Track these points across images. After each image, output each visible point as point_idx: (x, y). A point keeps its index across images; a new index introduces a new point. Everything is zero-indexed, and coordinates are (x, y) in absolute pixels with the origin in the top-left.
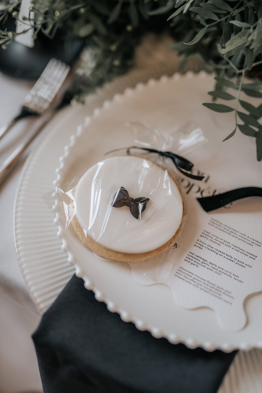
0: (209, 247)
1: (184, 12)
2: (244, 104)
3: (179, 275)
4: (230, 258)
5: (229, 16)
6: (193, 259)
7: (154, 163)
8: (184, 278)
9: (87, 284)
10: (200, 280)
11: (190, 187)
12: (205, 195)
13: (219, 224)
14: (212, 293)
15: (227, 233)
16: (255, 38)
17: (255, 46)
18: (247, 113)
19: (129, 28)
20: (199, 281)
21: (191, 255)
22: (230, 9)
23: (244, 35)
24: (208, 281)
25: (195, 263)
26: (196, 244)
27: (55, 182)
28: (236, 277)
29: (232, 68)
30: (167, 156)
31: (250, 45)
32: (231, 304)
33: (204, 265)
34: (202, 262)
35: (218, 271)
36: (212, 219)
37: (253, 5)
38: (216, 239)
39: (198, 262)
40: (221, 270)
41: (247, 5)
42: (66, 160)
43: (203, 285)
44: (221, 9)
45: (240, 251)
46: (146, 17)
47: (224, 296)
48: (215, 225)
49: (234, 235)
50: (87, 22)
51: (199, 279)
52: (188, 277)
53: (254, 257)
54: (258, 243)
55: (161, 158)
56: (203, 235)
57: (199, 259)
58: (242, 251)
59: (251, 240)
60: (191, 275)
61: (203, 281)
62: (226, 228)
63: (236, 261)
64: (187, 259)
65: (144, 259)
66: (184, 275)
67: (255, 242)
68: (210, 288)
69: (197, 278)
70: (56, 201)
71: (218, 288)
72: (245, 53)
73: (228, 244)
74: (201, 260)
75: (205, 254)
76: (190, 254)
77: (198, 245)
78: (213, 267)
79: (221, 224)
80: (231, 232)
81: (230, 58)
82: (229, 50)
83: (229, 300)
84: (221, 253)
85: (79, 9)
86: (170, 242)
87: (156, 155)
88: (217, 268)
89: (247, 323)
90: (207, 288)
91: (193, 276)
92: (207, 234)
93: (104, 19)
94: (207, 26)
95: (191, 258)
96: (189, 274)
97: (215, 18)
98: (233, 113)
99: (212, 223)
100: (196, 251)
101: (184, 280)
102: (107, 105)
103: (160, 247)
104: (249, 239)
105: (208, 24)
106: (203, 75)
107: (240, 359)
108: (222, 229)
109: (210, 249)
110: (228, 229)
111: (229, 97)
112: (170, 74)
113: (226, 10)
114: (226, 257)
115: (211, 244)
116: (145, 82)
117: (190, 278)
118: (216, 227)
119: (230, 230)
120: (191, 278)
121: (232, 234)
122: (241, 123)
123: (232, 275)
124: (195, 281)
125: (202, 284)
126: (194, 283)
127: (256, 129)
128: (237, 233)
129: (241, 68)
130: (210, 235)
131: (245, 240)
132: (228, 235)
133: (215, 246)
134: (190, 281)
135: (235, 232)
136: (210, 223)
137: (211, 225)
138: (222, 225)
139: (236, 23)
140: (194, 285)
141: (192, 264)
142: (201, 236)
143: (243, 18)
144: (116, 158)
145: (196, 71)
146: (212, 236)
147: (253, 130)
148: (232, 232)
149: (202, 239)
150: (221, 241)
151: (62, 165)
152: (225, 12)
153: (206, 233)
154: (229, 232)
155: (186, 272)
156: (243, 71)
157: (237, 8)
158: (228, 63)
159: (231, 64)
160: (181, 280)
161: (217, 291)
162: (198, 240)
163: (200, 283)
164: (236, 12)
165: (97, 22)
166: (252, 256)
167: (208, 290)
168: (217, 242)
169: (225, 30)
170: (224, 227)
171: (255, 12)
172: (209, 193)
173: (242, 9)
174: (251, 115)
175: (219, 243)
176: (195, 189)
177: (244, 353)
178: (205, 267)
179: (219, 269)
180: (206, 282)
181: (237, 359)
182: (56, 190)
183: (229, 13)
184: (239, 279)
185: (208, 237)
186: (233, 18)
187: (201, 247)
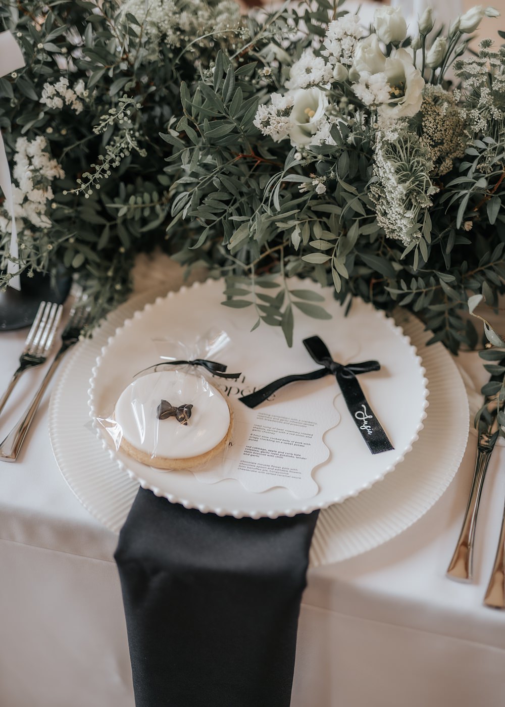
0: (264, 438)
1: (184, 218)
2: (261, 296)
3: (242, 468)
4: (287, 442)
5: (226, 214)
6: (251, 451)
7: (187, 373)
8: (248, 469)
9: (156, 491)
10: (265, 466)
11: (228, 390)
12: (245, 394)
13: (268, 416)
14: (279, 474)
15: (278, 422)
16: (256, 228)
17: (258, 237)
18: (267, 304)
19: (122, 250)
20: (263, 468)
21: (249, 448)
22: (226, 207)
23: (245, 228)
24: (272, 466)
25: (255, 454)
26: (251, 438)
27: (90, 413)
28: (298, 456)
29: (239, 266)
30: (198, 364)
31: (253, 236)
32: (300, 478)
33: (264, 453)
34: (262, 452)
35: (279, 456)
36: (259, 413)
37: (246, 200)
38: (269, 429)
39: (257, 452)
40: (282, 454)
41: (240, 201)
42: (94, 391)
43: (269, 470)
44: (218, 209)
45: (295, 434)
46: (139, 236)
47: (290, 474)
48: (264, 418)
49: (285, 422)
50: (77, 252)
51: (263, 466)
52: (251, 467)
53: (310, 436)
54: (310, 424)
55: (193, 367)
56: (255, 429)
57: (258, 450)
58: (297, 434)
59: (303, 423)
60: (254, 465)
61: (268, 467)
62: (275, 418)
63: (294, 443)
64: (245, 453)
65: (204, 460)
66: (247, 466)
67: (307, 423)
68: (276, 471)
69: (261, 466)
70: (98, 430)
71: (283, 469)
72: (248, 248)
73: (281, 431)
74: (260, 451)
75: (261, 444)
76: (247, 448)
77: (252, 439)
78: (273, 453)
79: (269, 415)
80: (281, 420)
81: (235, 256)
82: (235, 245)
83: (297, 475)
84: (278, 441)
85: (67, 240)
86: (225, 440)
87: (186, 365)
88: (277, 453)
89: (320, 490)
90: (273, 472)
91: (256, 465)
92: (259, 427)
93: (93, 247)
94: (208, 227)
95: (250, 451)
96: (251, 464)
97: (214, 218)
98: (253, 306)
99: (261, 417)
100: (252, 444)
101: (248, 470)
102: (118, 331)
103: (217, 446)
104: (301, 422)
105: (208, 225)
106: (210, 282)
107: (323, 515)
108: (272, 419)
109: (266, 439)
110: (278, 418)
111: (245, 293)
112: (176, 289)
113: (222, 209)
114: (283, 442)
115: (265, 435)
116: (152, 301)
117: (253, 467)
118: (265, 419)
119: (280, 419)
120: (255, 467)
121: (283, 422)
122: (264, 315)
123: (293, 455)
124: (260, 468)
125: (267, 469)
126: (259, 471)
127: (280, 318)
128: (288, 420)
129: (248, 263)
130: (262, 427)
131: (298, 424)
132: (279, 423)
133: (270, 435)
134: (255, 470)
135: (285, 419)
136: (258, 417)
137: (260, 418)
138: (271, 416)
139: (235, 218)
140: (259, 472)
141: (251, 455)
142: (253, 430)
143: (240, 212)
144: (147, 376)
145: (203, 281)
146: (264, 428)
147: (277, 320)
148: (283, 420)
149: (254, 433)
150: (274, 430)
151: (92, 397)
152: (223, 211)
153: (257, 427)
154: (279, 421)
155: (248, 464)
156: (252, 266)
157: (232, 205)
158: (234, 263)
159: (238, 262)
160: (245, 471)
161: (283, 472)
162: (251, 434)
163: (264, 469)
164: (231, 209)
165: (86, 251)
166: (307, 436)
167: (274, 473)
168: (270, 431)
169: (226, 227)
170: (273, 417)
171: (250, 206)
172: (250, 391)
173: (237, 205)
174: (271, 306)
175: (273, 432)
176: (234, 391)
177: (325, 510)
178: (265, 455)
179: (279, 454)
180: (270, 467)
181: (320, 515)
182: (95, 420)
183: (225, 211)
184: (301, 457)
185: (260, 430)
186: (231, 215)
187: (256, 439)
